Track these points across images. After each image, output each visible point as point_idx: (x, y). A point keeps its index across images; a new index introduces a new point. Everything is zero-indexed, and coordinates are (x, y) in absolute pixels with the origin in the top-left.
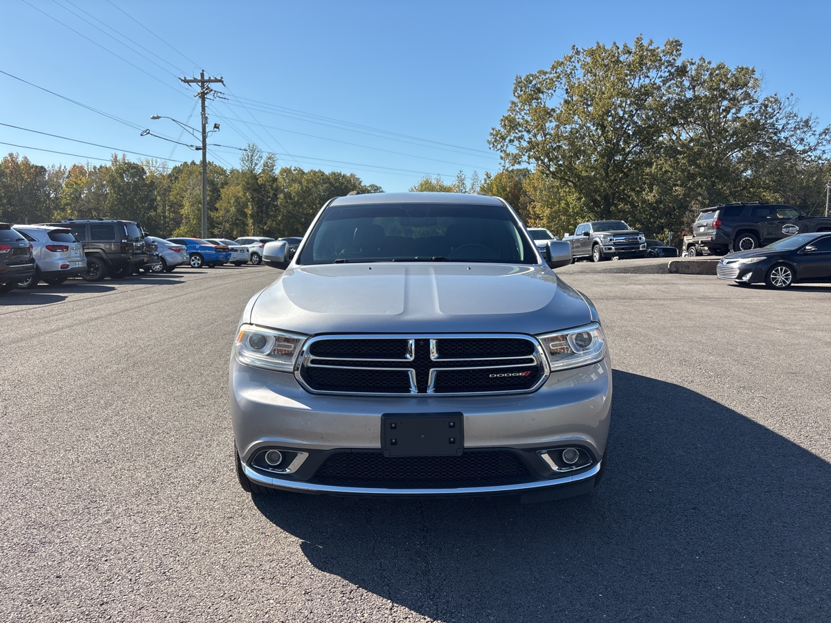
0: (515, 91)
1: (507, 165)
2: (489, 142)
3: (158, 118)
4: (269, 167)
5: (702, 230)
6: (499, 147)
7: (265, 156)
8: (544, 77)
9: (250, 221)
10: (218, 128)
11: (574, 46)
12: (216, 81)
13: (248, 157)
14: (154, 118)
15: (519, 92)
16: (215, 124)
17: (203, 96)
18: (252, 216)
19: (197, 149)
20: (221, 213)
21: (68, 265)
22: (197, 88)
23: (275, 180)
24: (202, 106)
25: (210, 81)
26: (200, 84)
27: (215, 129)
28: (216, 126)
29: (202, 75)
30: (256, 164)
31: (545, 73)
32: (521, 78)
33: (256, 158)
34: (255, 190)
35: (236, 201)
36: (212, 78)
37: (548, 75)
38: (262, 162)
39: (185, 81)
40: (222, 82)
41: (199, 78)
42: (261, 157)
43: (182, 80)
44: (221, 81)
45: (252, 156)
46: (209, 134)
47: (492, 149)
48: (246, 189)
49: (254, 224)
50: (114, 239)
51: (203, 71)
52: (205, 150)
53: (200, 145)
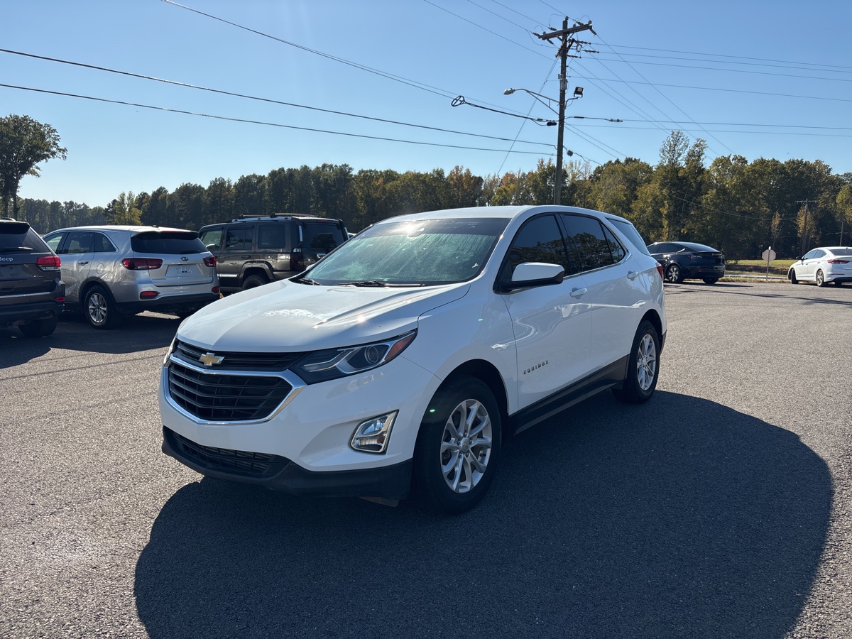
3: (512, 91)
4: (695, 156)
7: (691, 144)
9: (665, 222)
10: (581, 93)
12: (583, 27)
13: (670, 147)
14: (507, 93)
16: (577, 88)
17: (563, 53)
18: (668, 216)
19: (550, 124)
20: (636, 214)
21: (156, 294)
22: (558, 43)
23: (701, 171)
24: (562, 67)
25: (575, 30)
26: (561, 37)
27: (576, 95)
28: (578, 91)
29: (565, 23)
30: (680, 155)
33: (681, 146)
34: (673, 185)
35: (654, 199)
36: (577, 25)
38: (688, 150)
39: (546, 37)
40: (590, 28)
41: (560, 28)
42: (687, 146)
43: (540, 37)
44: (588, 27)
45: (676, 145)
46: (568, 103)
48: (663, 185)
49: (669, 226)
50: (283, 248)
51: (567, 18)
52: (563, 125)
53: (556, 118)
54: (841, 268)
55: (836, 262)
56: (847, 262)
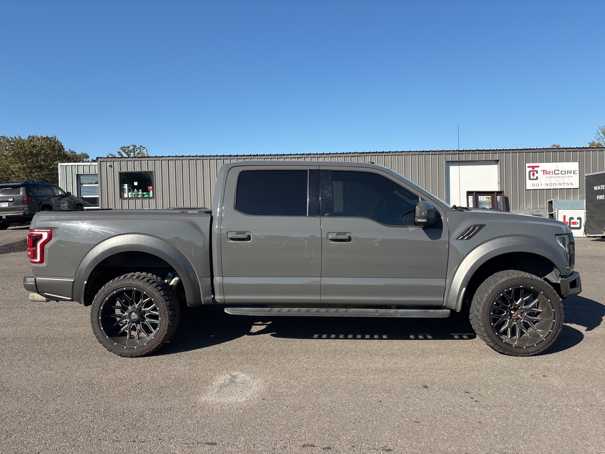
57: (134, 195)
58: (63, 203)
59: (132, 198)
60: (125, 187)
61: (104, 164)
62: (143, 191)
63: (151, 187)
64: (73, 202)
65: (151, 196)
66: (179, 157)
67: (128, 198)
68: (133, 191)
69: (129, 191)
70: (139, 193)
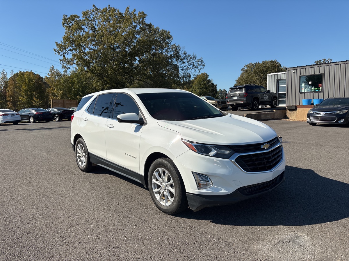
0: (64, 23)
1: (65, 65)
2: (55, 50)
5: (235, 98)
6: (61, 53)
8: (78, 20)
11: (94, 5)
15: (66, 24)
31: (78, 17)
32: (67, 17)
37: (79, 19)
47: (57, 54)
54: (7, 118)
55: (3, 115)
56: (8, 115)
57: (309, 90)
58: (265, 96)
59: (307, 92)
60: (303, 86)
61: (290, 72)
62: (315, 88)
63: (321, 85)
64: (271, 95)
65: (320, 90)
66: (343, 62)
67: (305, 93)
68: (308, 88)
69: (306, 88)
70: (313, 89)
